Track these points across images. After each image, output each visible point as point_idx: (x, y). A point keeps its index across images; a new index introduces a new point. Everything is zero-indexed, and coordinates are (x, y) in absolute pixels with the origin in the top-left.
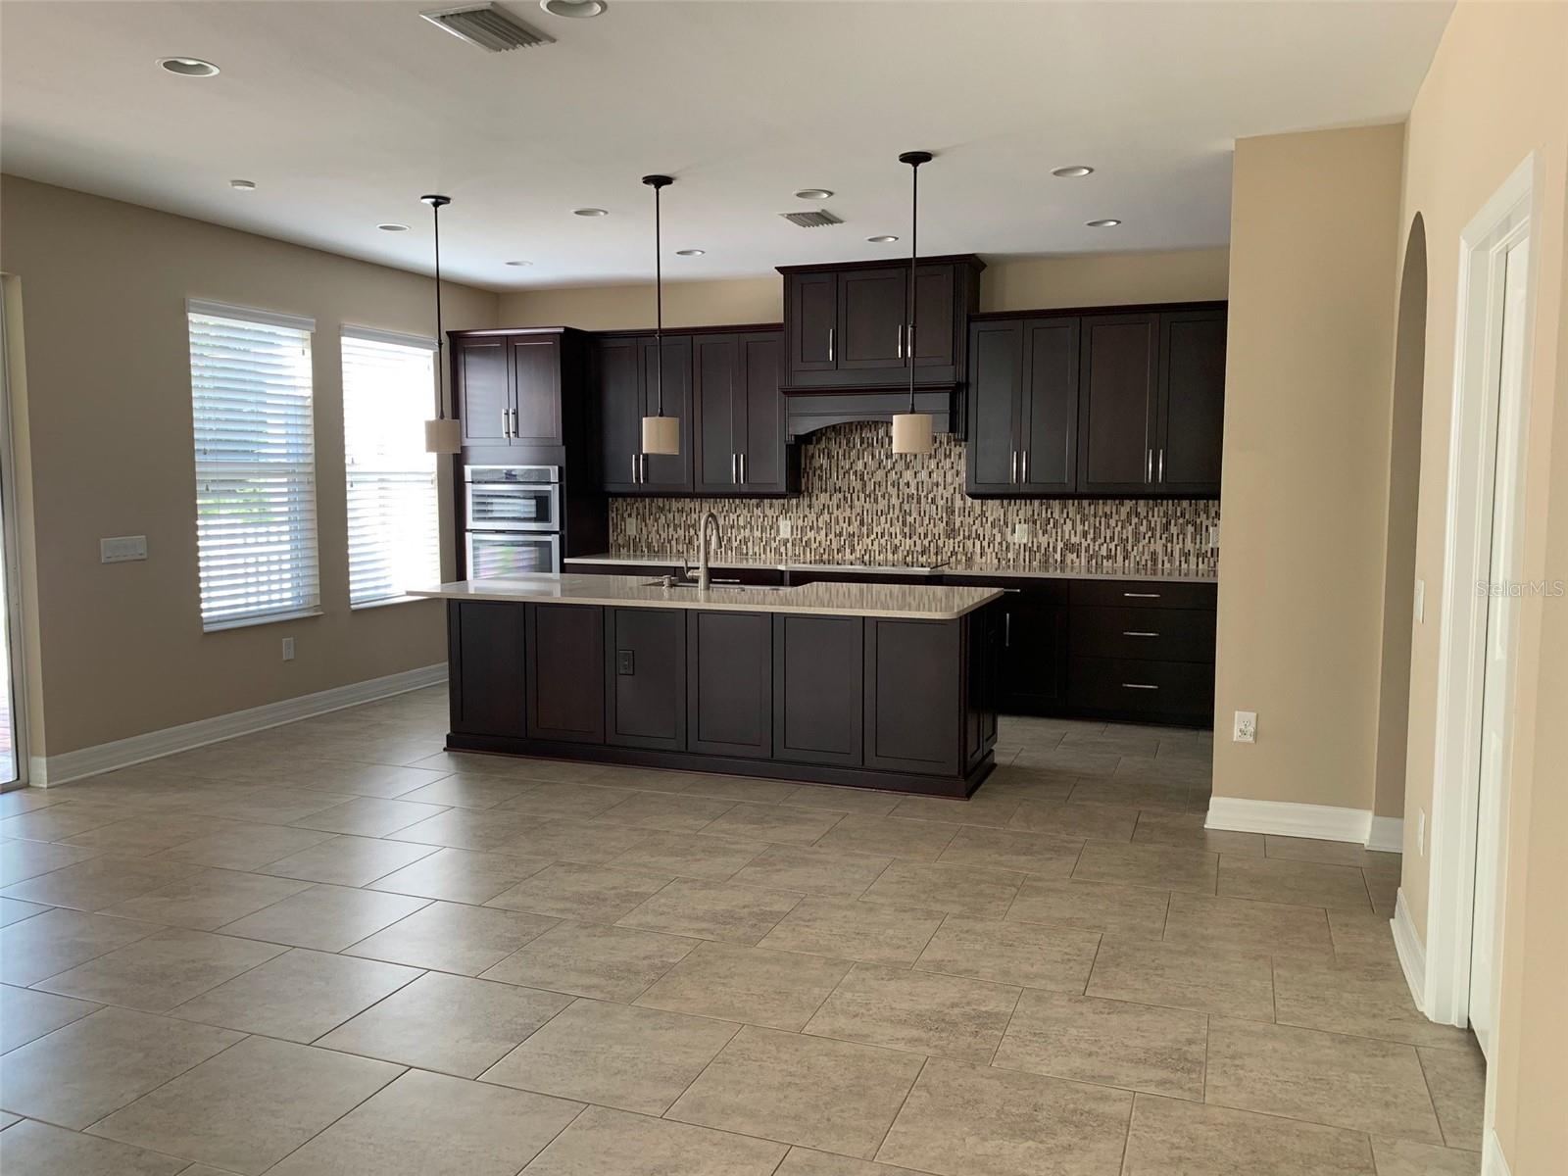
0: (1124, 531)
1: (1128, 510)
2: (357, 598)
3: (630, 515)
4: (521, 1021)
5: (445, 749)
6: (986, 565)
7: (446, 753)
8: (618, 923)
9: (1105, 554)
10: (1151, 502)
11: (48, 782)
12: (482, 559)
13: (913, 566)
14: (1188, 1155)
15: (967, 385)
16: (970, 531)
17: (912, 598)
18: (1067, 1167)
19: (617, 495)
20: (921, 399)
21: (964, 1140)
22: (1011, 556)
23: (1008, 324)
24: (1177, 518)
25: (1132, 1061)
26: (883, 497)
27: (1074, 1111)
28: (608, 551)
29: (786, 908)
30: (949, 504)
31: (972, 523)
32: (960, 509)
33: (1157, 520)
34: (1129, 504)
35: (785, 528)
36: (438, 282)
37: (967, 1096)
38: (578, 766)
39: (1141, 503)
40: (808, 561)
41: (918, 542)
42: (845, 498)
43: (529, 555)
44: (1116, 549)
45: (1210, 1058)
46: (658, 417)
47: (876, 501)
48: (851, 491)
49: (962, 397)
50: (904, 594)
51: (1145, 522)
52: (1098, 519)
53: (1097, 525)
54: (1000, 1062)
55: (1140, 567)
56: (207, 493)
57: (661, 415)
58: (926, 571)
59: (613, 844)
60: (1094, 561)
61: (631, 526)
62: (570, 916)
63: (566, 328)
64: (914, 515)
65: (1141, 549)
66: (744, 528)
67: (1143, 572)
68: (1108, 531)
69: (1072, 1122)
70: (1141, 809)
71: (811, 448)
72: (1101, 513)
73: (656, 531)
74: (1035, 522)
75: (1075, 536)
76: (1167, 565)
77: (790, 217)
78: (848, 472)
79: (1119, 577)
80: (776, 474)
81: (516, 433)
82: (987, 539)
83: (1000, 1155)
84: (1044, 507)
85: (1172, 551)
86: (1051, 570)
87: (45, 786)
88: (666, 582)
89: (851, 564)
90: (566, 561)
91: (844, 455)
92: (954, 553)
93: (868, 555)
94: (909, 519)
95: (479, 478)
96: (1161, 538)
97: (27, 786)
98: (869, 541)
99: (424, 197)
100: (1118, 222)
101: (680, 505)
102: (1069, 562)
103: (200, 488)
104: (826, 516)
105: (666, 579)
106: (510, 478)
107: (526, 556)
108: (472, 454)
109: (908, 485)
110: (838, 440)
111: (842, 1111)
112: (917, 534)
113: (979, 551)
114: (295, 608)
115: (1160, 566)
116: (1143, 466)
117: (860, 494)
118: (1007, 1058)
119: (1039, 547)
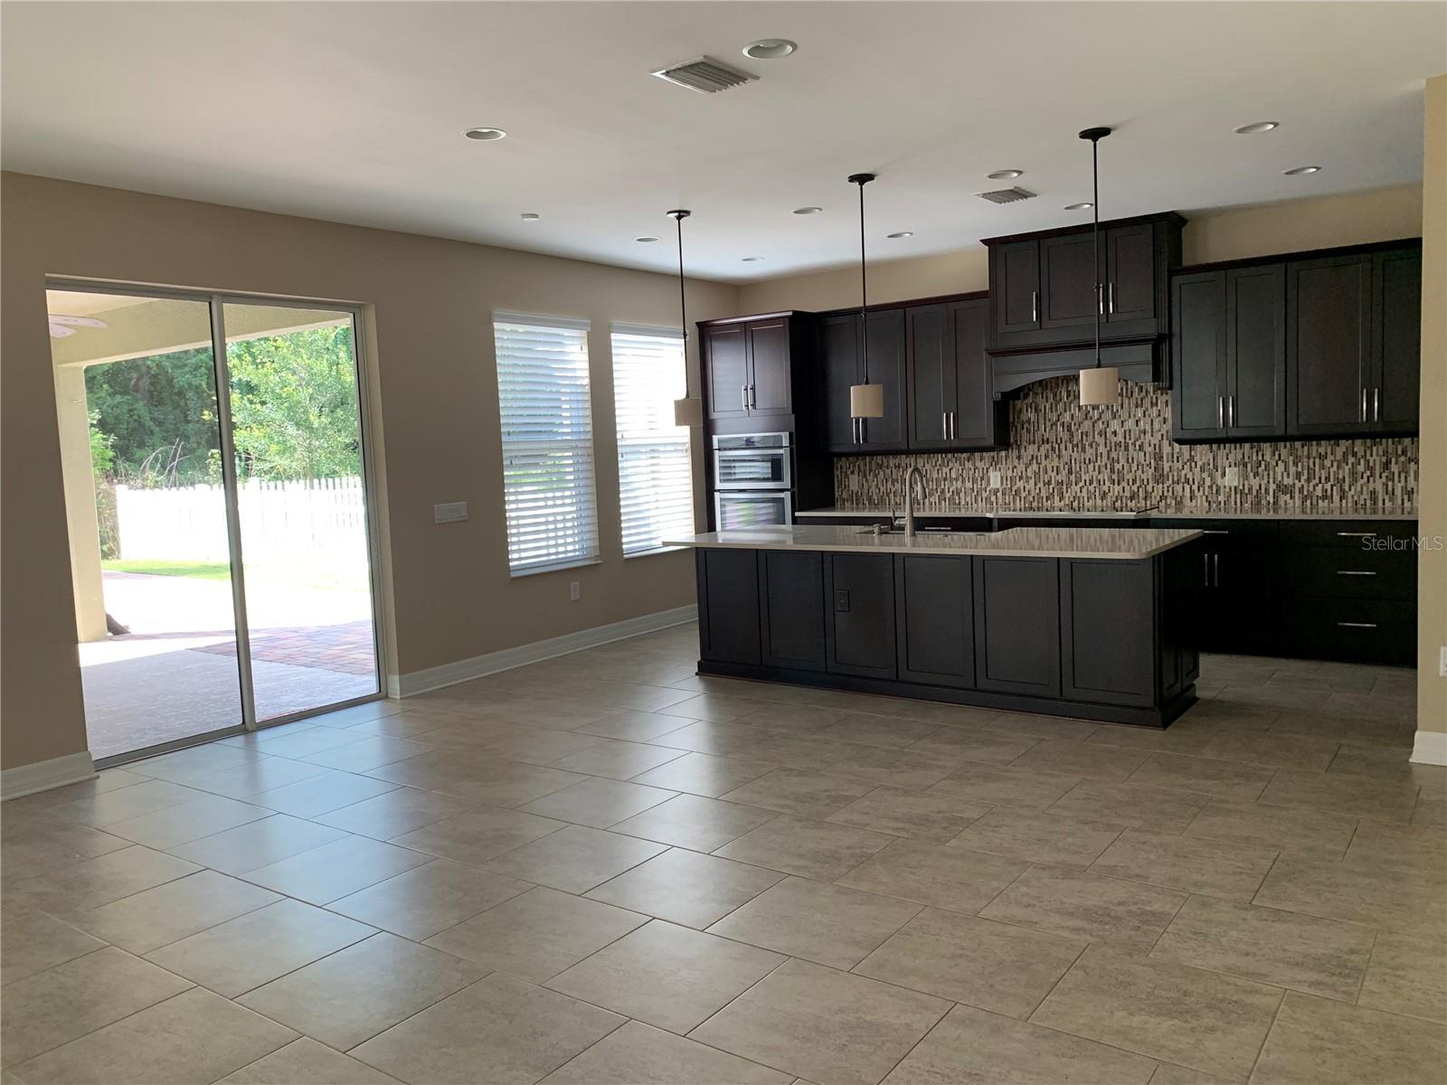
0: (1341, 471)
1: (1344, 450)
2: (627, 549)
3: (852, 473)
4: (741, 889)
5: (696, 674)
6: (1196, 508)
7: (697, 677)
8: (828, 819)
9: (1320, 495)
10: (1368, 441)
11: (401, 694)
12: (727, 515)
13: (1122, 511)
14: (1329, 1045)
15: (1170, 336)
16: (1179, 476)
17: (1122, 542)
18: (1206, 1044)
19: (840, 455)
20: (1107, 353)
21: (1112, 1013)
22: (1221, 498)
23: (1210, 275)
24: (1397, 456)
25: (1288, 963)
26: (1091, 445)
27: (1223, 1000)
28: (834, 505)
29: (976, 816)
30: (1157, 451)
31: (1181, 468)
32: (1168, 455)
33: (1376, 458)
34: (1344, 444)
35: (995, 479)
36: (682, 278)
37: (1121, 978)
38: (803, 690)
39: (1358, 442)
40: (1018, 509)
41: (1127, 488)
42: (1053, 449)
43: (766, 510)
44: (1332, 490)
45: (1371, 967)
46: (864, 385)
47: (1084, 450)
48: (1059, 442)
49: (1165, 347)
50: (1113, 538)
51: (1362, 461)
52: (1311, 460)
53: (1312, 466)
54: (1157, 954)
55: (1359, 506)
56: (511, 466)
57: (867, 383)
58: (1132, 515)
59: (829, 755)
60: (1309, 502)
61: (854, 482)
62: (788, 811)
63: (794, 312)
64: (1122, 461)
65: (1359, 489)
66: (957, 479)
67: (1362, 511)
68: (1323, 472)
69: (1219, 1009)
70: (1342, 742)
71: (1018, 403)
72: (1314, 454)
73: (875, 486)
74: (1245, 465)
75: (1288, 477)
76: (1388, 504)
77: (985, 196)
78: (1055, 424)
79: (1337, 516)
80: (984, 428)
81: (754, 405)
82: (1196, 483)
83: (1145, 1029)
84: (1255, 450)
85: (1393, 490)
86: (1264, 511)
87: (398, 697)
88: (876, 530)
89: (1061, 511)
90: (797, 514)
91: (1051, 409)
92: (1163, 497)
93: (1077, 502)
94: (1118, 466)
95: (724, 445)
96: (1381, 477)
97: (386, 697)
98: (1078, 489)
99: (668, 213)
100: (1318, 168)
101: (897, 462)
102: (1282, 503)
103: (506, 463)
104: (1035, 466)
105: (876, 528)
106: (749, 444)
107: (764, 511)
108: (719, 425)
109: (1115, 433)
110: (1045, 394)
111: (1005, 980)
112: (1126, 480)
113: (1189, 495)
114: (580, 558)
115: (1380, 504)
116: (1356, 406)
117: (1068, 444)
118: (1164, 950)
119: (1250, 489)
